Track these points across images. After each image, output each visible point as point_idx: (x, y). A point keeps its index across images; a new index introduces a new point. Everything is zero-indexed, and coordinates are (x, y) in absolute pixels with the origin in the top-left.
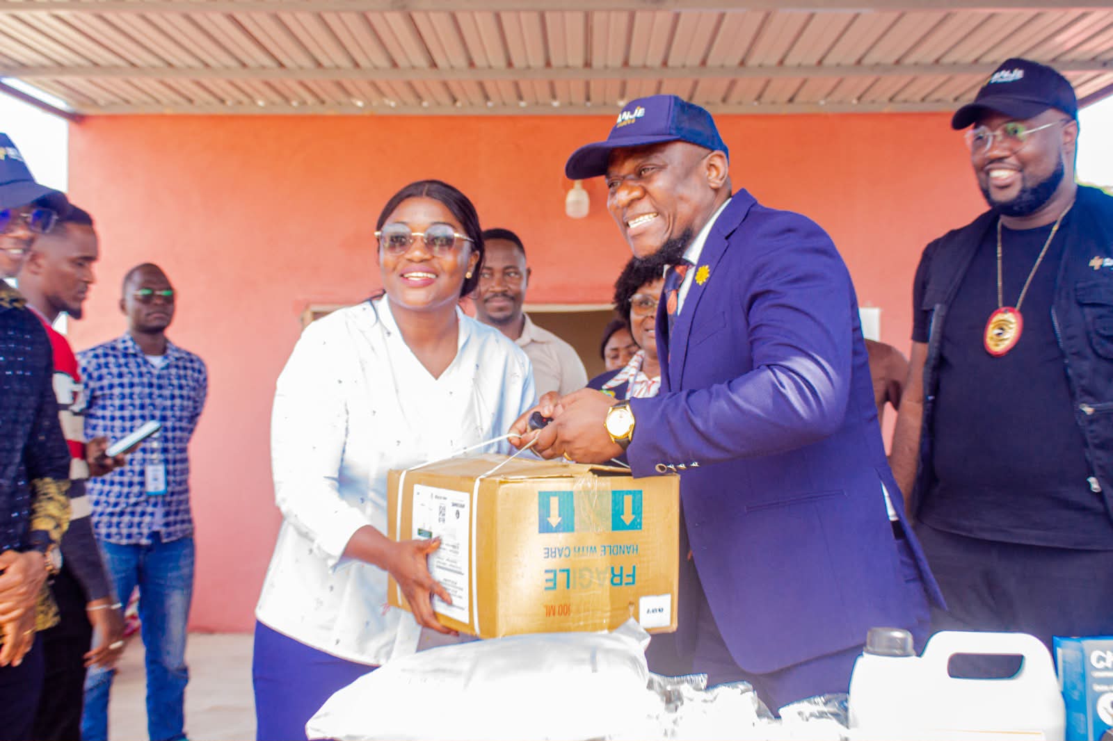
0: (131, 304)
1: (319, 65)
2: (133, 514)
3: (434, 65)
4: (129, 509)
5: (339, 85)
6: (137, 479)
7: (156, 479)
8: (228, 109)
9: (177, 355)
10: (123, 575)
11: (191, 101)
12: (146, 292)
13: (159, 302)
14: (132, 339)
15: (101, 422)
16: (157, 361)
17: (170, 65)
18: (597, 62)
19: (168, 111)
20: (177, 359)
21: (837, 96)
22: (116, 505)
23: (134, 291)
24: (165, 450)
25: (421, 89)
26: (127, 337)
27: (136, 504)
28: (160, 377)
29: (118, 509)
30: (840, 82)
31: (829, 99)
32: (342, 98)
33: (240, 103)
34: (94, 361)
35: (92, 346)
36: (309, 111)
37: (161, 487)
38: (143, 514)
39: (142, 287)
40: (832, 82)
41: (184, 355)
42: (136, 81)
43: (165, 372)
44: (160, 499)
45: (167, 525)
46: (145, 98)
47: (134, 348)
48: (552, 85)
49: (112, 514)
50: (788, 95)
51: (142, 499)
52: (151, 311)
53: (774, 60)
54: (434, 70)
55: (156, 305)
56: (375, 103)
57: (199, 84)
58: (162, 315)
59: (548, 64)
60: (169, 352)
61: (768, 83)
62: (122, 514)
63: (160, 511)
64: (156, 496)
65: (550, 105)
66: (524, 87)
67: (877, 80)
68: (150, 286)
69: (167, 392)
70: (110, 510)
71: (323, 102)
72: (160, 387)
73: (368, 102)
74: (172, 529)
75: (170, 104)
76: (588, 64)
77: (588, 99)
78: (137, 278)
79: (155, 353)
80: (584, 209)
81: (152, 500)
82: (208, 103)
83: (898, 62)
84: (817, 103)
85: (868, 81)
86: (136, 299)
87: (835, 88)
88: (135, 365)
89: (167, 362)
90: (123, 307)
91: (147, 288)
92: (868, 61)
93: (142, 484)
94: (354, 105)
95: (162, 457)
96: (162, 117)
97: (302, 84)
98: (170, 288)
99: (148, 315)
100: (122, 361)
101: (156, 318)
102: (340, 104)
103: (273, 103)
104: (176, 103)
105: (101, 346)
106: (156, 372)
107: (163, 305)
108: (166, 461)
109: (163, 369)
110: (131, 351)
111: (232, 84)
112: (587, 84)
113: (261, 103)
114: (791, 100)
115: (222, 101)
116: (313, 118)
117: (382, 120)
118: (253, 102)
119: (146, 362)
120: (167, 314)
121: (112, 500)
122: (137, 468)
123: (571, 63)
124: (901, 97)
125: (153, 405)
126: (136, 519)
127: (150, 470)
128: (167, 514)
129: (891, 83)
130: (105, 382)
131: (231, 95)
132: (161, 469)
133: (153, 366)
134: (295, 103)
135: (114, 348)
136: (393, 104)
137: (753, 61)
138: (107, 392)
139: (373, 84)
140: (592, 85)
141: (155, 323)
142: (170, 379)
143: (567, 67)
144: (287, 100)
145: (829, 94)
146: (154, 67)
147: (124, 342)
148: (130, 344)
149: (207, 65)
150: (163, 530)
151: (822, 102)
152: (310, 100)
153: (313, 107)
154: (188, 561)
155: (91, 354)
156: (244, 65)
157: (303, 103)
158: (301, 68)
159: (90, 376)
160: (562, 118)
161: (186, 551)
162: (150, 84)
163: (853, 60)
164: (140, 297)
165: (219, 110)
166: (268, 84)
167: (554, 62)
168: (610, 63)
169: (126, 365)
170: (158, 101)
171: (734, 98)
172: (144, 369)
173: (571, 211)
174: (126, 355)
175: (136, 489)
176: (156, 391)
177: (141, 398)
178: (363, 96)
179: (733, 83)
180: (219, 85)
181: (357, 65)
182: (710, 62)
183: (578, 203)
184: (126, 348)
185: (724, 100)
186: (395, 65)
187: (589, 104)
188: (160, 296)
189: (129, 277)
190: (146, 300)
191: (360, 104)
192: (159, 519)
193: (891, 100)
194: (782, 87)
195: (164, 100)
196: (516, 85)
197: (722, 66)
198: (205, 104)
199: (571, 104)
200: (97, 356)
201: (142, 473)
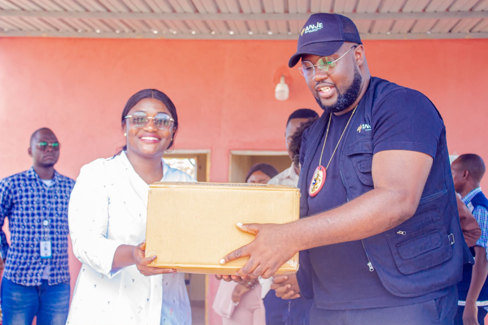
0: (34, 151)
1: (130, 11)
2: (34, 269)
3: (197, 11)
4: (32, 266)
5: (143, 22)
6: (35, 249)
7: (46, 249)
8: (79, 34)
9: (60, 179)
10: (29, 305)
11: (58, 30)
12: (43, 144)
13: (50, 150)
14: (34, 171)
15: (16, 217)
16: (48, 183)
17: (44, 10)
18: (292, 10)
19: (44, 35)
20: (60, 182)
21: (437, 29)
22: (25, 263)
23: (36, 144)
24: (52, 233)
25: (190, 24)
26: (32, 170)
27: (35, 263)
28: (49, 192)
29: (26, 266)
30: (438, 21)
31: (433, 31)
32: (146, 29)
33: (86, 31)
34: (12, 183)
35: (11, 175)
36: (127, 37)
37: (49, 254)
38: (39, 268)
39: (41, 141)
40: (433, 21)
41: (64, 179)
42: (26, 18)
43: (52, 189)
44: (49, 261)
45: (52, 275)
46: (31, 28)
47: (35, 175)
48: (267, 23)
49: (22, 269)
50: (408, 29)
51: (39, 260)
52: (45, 155)
53: (396, 9)
54: (197, 14)
55: (48, 151)
56: (164, 32)
57: (62, 20)
58: (52, 157)
59: (263, 11)
60: (56, 177)
61: (394, 22)
62: (28, 269)
63: (49, 267)
64: (47, 259)
65: (267, 34)
66: (251, 24)
67: (460, 20)
68: (46, 140)
69: (53, 200)
70: (21, 266)
71: (134, 31)
72: (49, 197)
73: (160, 32)
74: (55, 278)
75: (45, 31)
76: (287, 11)
77: (289, 30)
78: (38, 136)
79: (47, 179)
80: (286, 95)
81: (45, 261)
82: (67, 31)
83: (471, 10)
84: (426, 33)
85: (455, 21)
86: (38, 148)
87: (435, 25)
88: (36, 185)
89: (54, 183)
90: (30, 152)
91: (44, 142)
92: (453, 9)
93: (39, 252)
94: (152, 33)
95: (50, 236)
96: (41, 38)
97: (122, 21)
98: (57, 142)
99: (44, 157)
100: (28, 182)
101: (48, 159)
102: (144, 32)
103: (105, 32)
104: (49, 31)
105: (16, 175)
106: (47, 189)
107: (52, 151)
108: (53, 239)
109: (51, 187)
110: (33, 177)
111: (81, 20)
112: (288, 23)
113: (98, 31)
114: (409, 31)
115: (76, 30)
116: (128, 40)
117: (168, 42)
118: (94, 31)
119: (42, 183)
120: (54, 156)
121: (23, 261)
122: (36, 243)
123: (276, 10)
124: (476, 30)
125: (45, 208)
126: (35, 272)
127: (42, 244)
128: (52, 269)
129: (468, 22)
130: (18, 195)
131: (81, 27)
132: (49, 243)
133: (46, 186)
134: (118, 32)
135: (23, 175)
136: (175, 33)
137: (384, 10)
138: (19, 200)
139: (163, 22)
140: (290, 23)
141: (48, 162)
142: (55, 193)
143: (274, 13)
144: (114, 30)
145: (432, 28)
146: (35, 11)
147: (30, 172)
148: (33, 173)
149: (66, 10)
150: (50, 279)
151: (429, 33)
152: (127, 30)
153: (128, 34)
154: (66, 297)
155: (10, 179)
156: (87, 10)
157: (123, 31)
158: (120, 12)
159: (10, 192)
160: (275, 42)
161: (66, 292)
162: (34, 20)
163: (443, 9)
164: (39, 147)
165: (73, 35)
166: (102, 21)
167: (267, 10)
168: (299, 11)
169: (30, 185)
170: (39, 30)
171: (375, 31)
172: (40, 187)
173: (278, 96)
174: (30, 180)
175: (35, 254)
176: (47, 200)
177: (39, 204)
178: (158, 28)
179: (373, 22)
180: (74, 21)
181: (152, 11)
182: (358, 10)
183: (282, 92)
184: (30, 176)
185: (370, 32)
186: (174, 11)
187: (290, 33)
188: (51, 146)
189: (34, 135)
190: (43, 148)
191: (156, 32)
192: (48, 271)
193: (470, 31)
194: (403, 24)
195: (42, 29)
196: (246, 23)
197: (366, 13)
198: (65, 32)
199: (279, 33)
200: (13, 180)
201: (38, 246)
